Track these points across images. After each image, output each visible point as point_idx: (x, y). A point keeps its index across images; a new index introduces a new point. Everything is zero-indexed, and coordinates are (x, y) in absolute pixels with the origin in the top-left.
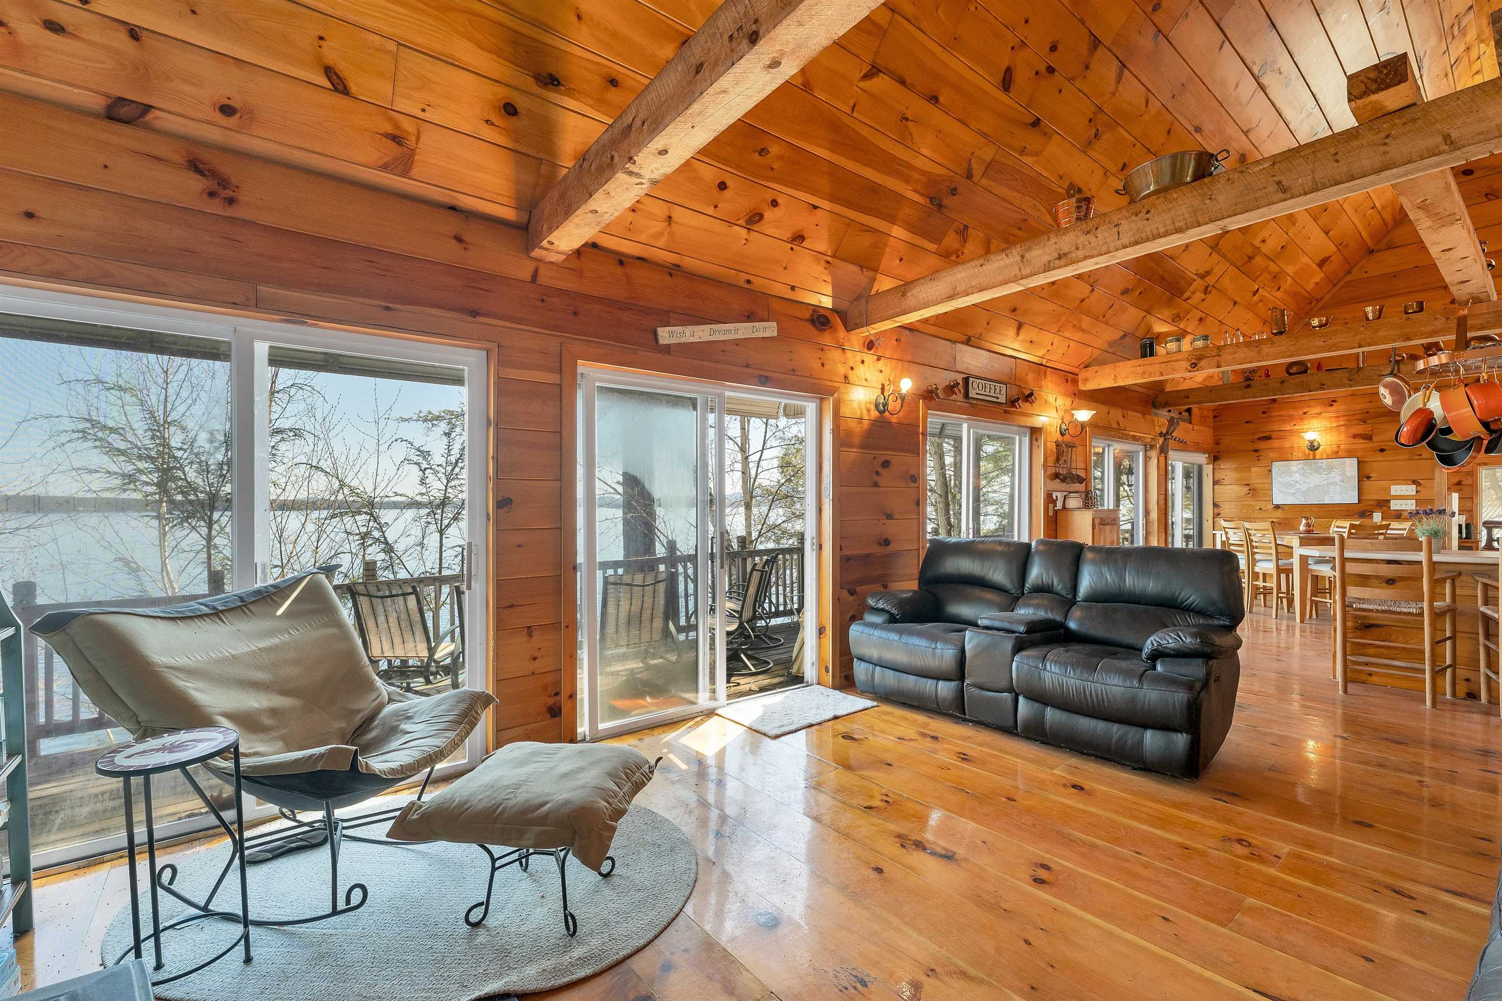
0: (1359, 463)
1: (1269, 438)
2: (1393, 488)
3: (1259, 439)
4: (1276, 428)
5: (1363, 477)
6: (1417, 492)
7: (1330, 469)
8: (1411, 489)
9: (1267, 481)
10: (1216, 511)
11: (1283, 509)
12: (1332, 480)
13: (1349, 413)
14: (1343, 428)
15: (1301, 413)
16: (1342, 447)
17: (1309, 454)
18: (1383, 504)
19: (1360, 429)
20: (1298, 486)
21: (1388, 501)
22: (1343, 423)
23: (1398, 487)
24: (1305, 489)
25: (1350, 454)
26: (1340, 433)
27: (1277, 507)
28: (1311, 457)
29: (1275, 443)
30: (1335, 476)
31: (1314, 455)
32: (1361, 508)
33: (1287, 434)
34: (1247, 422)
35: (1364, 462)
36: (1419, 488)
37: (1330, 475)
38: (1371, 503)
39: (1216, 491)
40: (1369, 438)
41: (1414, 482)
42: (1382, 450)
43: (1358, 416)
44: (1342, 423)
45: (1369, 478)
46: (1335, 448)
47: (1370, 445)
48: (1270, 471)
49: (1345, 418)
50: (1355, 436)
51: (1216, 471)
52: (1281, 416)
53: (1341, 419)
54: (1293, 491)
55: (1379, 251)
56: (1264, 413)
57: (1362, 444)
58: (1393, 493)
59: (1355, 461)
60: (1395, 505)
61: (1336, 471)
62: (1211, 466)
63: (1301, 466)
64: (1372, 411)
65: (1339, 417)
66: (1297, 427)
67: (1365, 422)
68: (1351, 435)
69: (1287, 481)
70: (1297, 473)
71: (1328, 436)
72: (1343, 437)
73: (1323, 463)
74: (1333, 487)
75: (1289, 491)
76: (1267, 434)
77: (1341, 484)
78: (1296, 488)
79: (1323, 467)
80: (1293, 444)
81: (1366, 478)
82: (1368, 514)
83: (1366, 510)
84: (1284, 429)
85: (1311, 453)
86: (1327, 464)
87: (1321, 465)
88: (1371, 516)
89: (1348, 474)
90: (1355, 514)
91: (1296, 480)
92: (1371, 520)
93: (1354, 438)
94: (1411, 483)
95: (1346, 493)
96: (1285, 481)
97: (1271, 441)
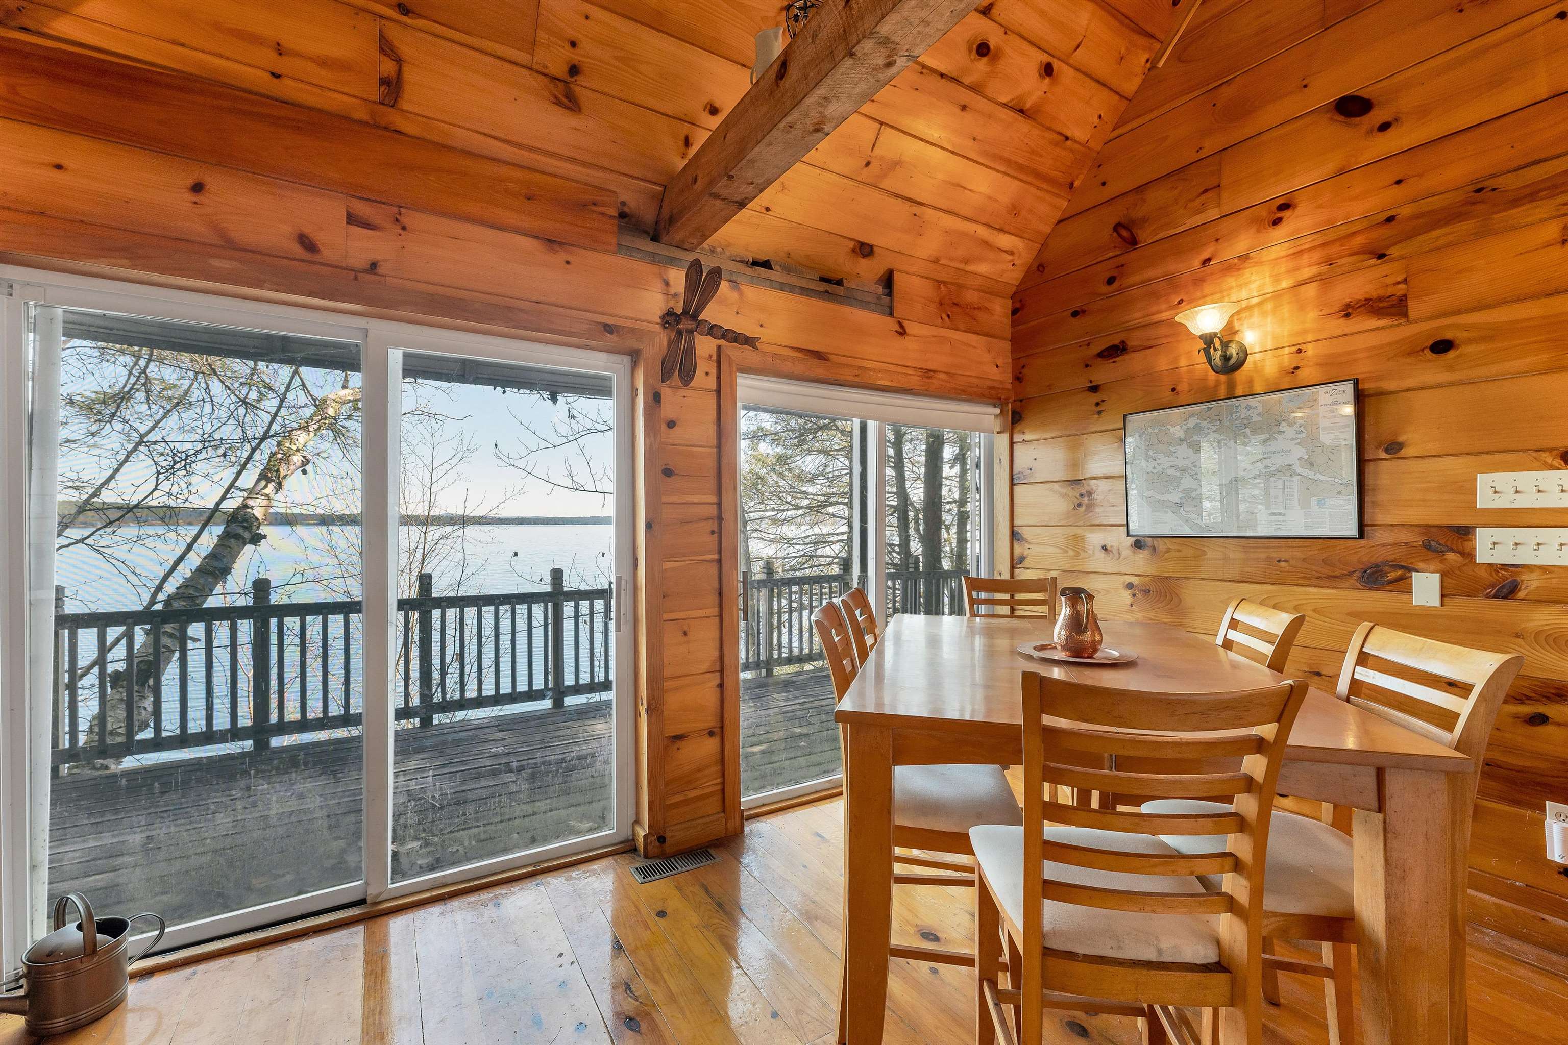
0: (1361, 398)
1: (1121, 350)
2: (1486, 482)
3: (1100, 355)
4: (1137, 317)
5: (1374, 446)
7: (1276, 424)
8: (1547, 488)
10: (1018, 550)
11: (1155, 551)
12: (1279, 461)
13: (1331, 236)
14: (1311, 290)
15: (1197, 263)
16: (1310, 350)
17: (1217, 384)
18: (1448, 541)
19: (1365, 282)
21: (1465, 532)
22: (1314, 270)
23: (1504, 480)
25: (1332, 373)
26: (1302, 307)
27: (1141, 544)
28: (1222, 392)
29: (1133, 363)
30: (1288, 448)
31: (1231, 386)
32: (1365, 553)
33: (1162, 330)
34: (1075, 314)
35: (1381, 394)
37: (1274, 446)
38: (1405, 535)
40: (1395, 307)
42: (1442, 347)
43: (1359, 241)
44: (1307, 273)
45: (1392, 448)
46: (1287, 358)
47: (1397, 332)
48: (1122, 442)
49: (1317, 255)
50: (1347, 312)
51: (1015, 450)
52: (1148, 283)
53: (1305, 259)
54: (1175, 497)
56: (1111, 280)
57: (1369, 334)
58: (1484, 500)
59: (1344, 392)
60: (1492, 546)
61: (1291, 431)
62: (1006, 437)
63: (1192, 422)
64: (1406, 211)
67: (1381, 256)
68: (1336, 308)
69: (1159, 469)
70: (1185, 445)
71: (1269, 319)
72: (1311, 316)
73: (1248, 408)
74: (1280, 483)
75: (1168, 497)
76: (1116, 341)
77: (1306, 472)
78: (1181, 488)
79: (1256, 419)
80: (1176, 359)
81: (1387, 451)
82: (1393, 575)
83: (1385, 563)
84: (1156, 318)
85: (1223, 378)
86: (1260, 410)
87: (1243, 413)
88: (1402, 584)
89: (1326, 439)
90: (1351, 574)
91: (1181, 463)
92: (1404, 597)
93: (1347, 315)
94: (1558, 462)
95: (1321, 503)
96: (1154, 468)
97: (1127, 357)
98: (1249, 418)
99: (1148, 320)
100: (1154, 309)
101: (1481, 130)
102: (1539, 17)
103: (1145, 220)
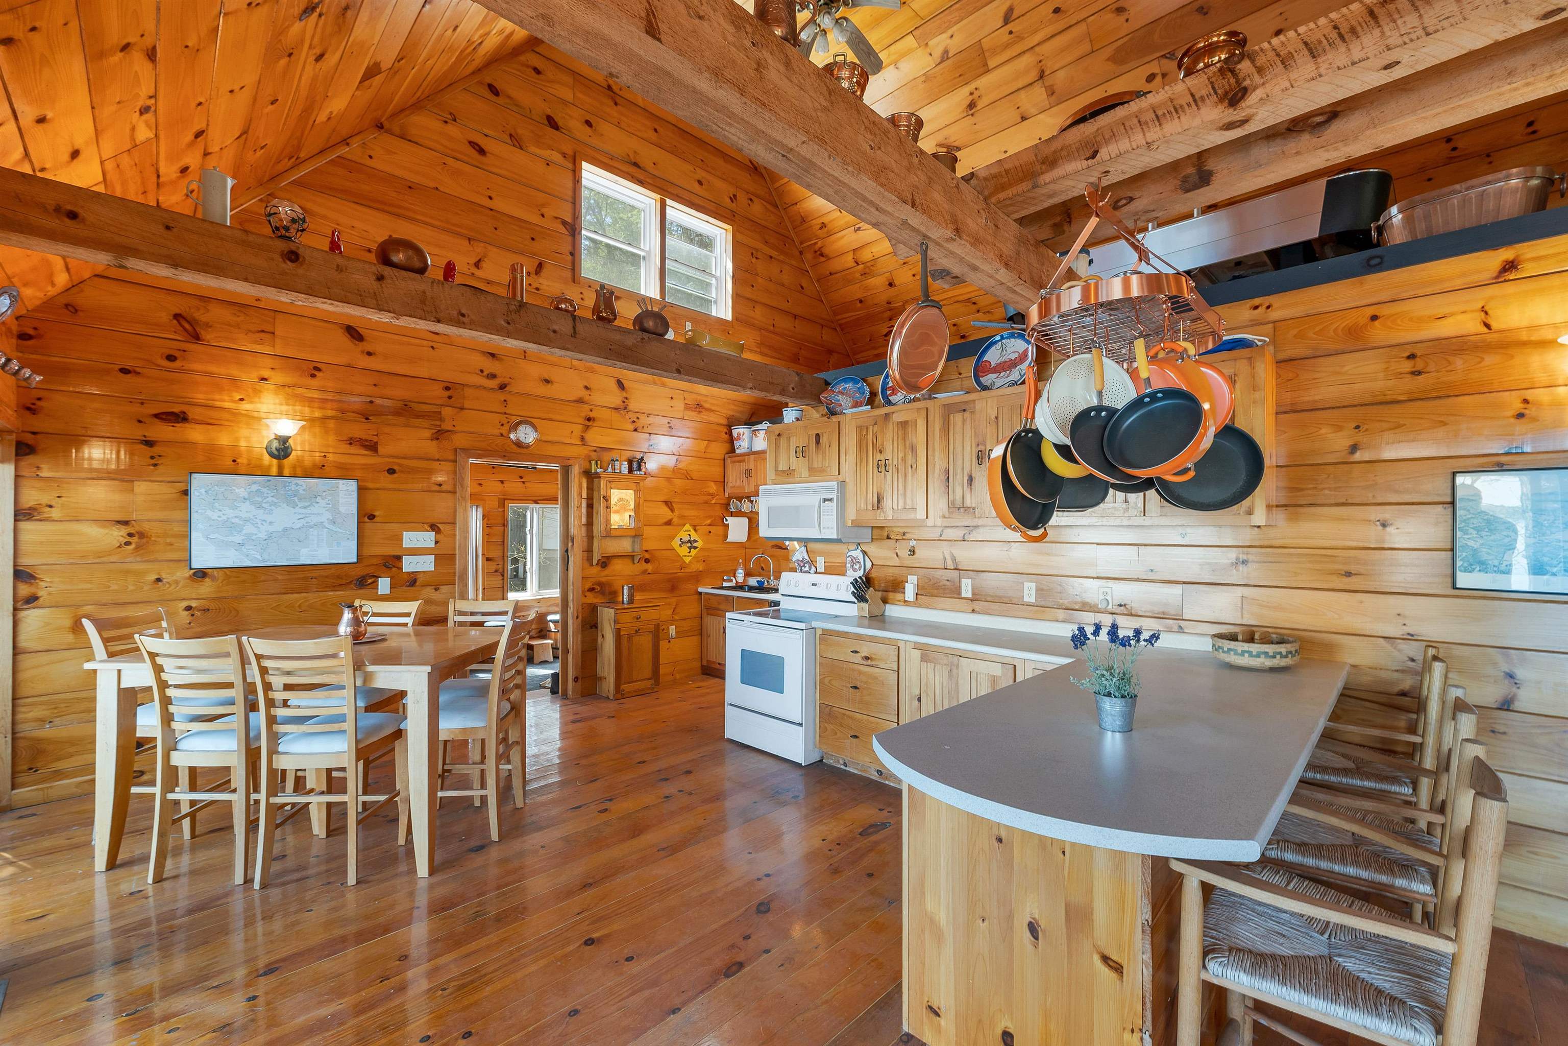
0: (361, 489)
1: (181, 418)
2: (406, 535)
3: (157, 416)
4: (200, 397)
5: (366, 516)
6: (436, 542)
7: (314, 497)
8: (426, 539)
9: (178, 515)
10: (25, 590)
11: (213, 578)
12: (314, 520)
13: (341, 396)
14: (332, 424)
15: (255, 377)
16: (331, 457)
17: (272, 464)
18: (392, 563)
19: (359, 430)
20: (249, 529)
21: (399, 558)
22: (332, 413)
23: (412, 535)
24: (263, 535)
25: (343, 472)
26: (326, 431)
27: (202, 574)
28: (274, 471)
29: (195, 434)
30: (320, 512)
31: (281, 467)
32: (360, 571)
33: (225, 415)
34: (124, 371)
35: (367, 489)
36: (440, 537)
37: (313, 510)
38: (375, 561)
39: (24, 537)
40: (372, 447)
41: (434, 527)
42: (391, 471)
43: (355, 406)
44: (330, 413)
45: (372, 517)
46: (319, 458)
47: (372, 460)
48: (186, 493)
49: (335, 405)
50: (351, 442)
51: (24, 482)
52: (210, 374)
53: (329, 405)
54: (238, 539)
55: (390, 132)
56: (171, 358)
57: (362, 458)
58: (406, 544)
59: (352, 485)
60: (409, 564)
61: (323, 503)
62: (11, 469)
63: (255, 487)
64: (379, 402)
65: (324, 401)
66: (245, 406)
67: (367, 419)
68: (345, 438)
69: (224, 518)
70: (248, 503)
71: (307, 433)
72: (331, 438)
73: (297, 484)
74: (315, 533)
75: (231, 538)
76: (176, 409)
77: (331, 527)
78: (244, 532)
79: (301, 492)
80: (237, 439)
81: (369, 518)
82: (370, 581)
83: (367, 575)
84: (218, 404)
85: (275, 461)
86: (304, 487)
87: (293, 487)
88: (375, 584)
89: (342, 509)
90: (351, 582)
91: (244, 515)
92: (374, 591)
93: (351, 444)
94: (429, 529)
95: (339, 544)
96: (219, 517)
97: (187, 425)
98: (297, 491)
99: (210, 403)
100: (217, 397)
101: (404, 378)
102: (425, 343)
103: (207, 325)
